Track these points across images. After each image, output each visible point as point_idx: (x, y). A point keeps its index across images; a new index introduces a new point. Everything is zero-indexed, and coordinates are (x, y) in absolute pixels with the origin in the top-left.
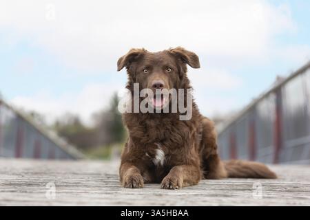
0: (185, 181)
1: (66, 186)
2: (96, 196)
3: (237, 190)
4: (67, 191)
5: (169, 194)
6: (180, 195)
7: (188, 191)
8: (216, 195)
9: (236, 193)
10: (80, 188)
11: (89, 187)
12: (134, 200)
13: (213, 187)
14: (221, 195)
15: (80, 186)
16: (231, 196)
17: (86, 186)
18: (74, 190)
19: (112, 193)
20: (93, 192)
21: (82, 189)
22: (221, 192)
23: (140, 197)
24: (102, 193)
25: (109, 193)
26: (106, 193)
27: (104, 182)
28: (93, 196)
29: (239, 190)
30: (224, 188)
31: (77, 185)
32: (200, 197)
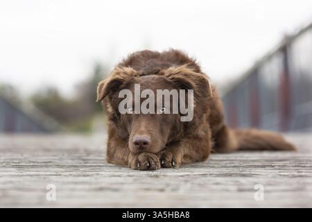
0: (185, 156)
1: (33, 166)
2: (71, 179)
3: (255, 167)
4: (32, 173)
5: (168, 174)
6: (182, 176)
7: (192, 169)
8: (230, 175)
9: (254, 171)
10: (51, 169)
11: (62, 167)
12: (122, 184)
13: (223, 163)
14: (236, 175)
15: (51, 166)
16: (250, 175)
17: (58, 166)
18: (42, 172)
19: (92, 175)
20: (67, 174)
21: (53, 170)
22: (236, 171)
23: (130, 180)
24: (79, 176)
25: (88, 176)
26: (84, 176)
27: (83, 160)
28: (66, 179)
29: (259, 166)
30: (236, 165)
31: (46, 164)
32: (209, 178)
